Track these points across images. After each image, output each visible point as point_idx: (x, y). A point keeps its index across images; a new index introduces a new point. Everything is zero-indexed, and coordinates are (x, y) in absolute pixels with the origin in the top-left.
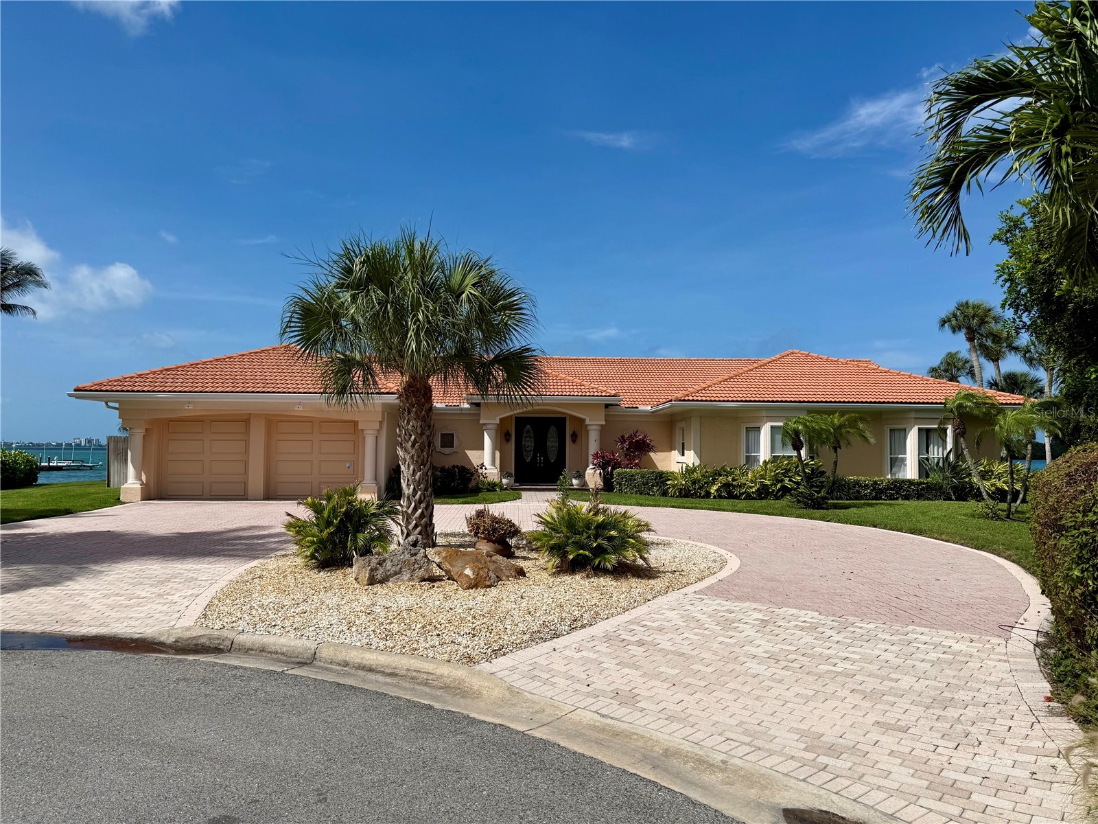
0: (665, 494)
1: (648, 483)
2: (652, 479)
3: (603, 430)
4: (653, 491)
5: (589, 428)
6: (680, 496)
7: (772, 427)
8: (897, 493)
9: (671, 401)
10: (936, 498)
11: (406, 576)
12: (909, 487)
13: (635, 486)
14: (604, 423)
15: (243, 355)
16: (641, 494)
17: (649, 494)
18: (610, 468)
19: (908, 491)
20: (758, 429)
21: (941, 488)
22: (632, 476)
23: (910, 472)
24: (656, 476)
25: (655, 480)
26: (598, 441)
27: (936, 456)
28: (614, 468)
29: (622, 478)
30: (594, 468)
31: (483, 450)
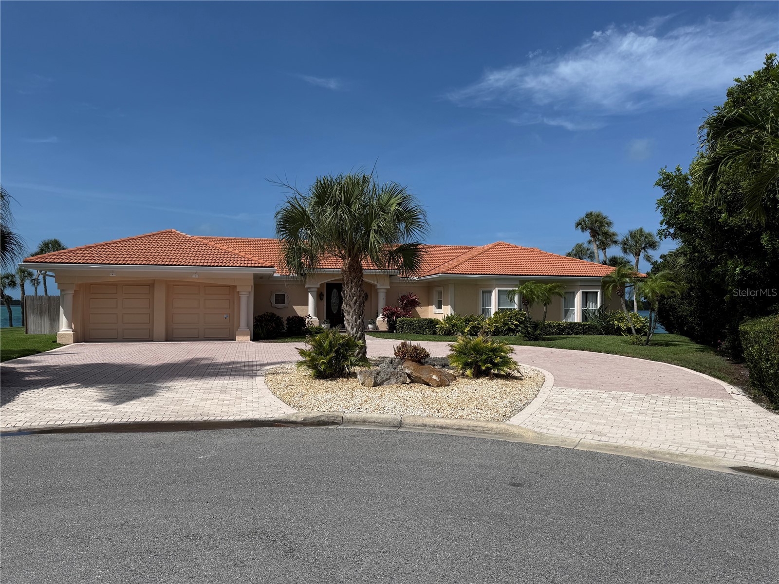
0: (435, 333)
1: (422, 327)
2: (425, 324)
3: (388, 292)
4: (426, 332)
5: (378, 290)
6: (445, 334)
7: (499, 291)
8: (571, 331)
9: (439, 273)
10: (594, 334)
11: (393, 381)
12: (578, 327)
13: (413, 329)
14: (389, 287)
15: (141, 237)
16: (418, 333)
17: (423, 334)
18: (394, 318)
19: (578, 329)
20: (490, 292)
21: (596, 327)
22: (411, 322)
23: (577, 317)
24: (428, 322)
25: (427, 324)
26: (385, 299)
27: (591, 308)
28: (397, 317)
29: (404, 324)
30: (383, 317)
31: (308, 305)
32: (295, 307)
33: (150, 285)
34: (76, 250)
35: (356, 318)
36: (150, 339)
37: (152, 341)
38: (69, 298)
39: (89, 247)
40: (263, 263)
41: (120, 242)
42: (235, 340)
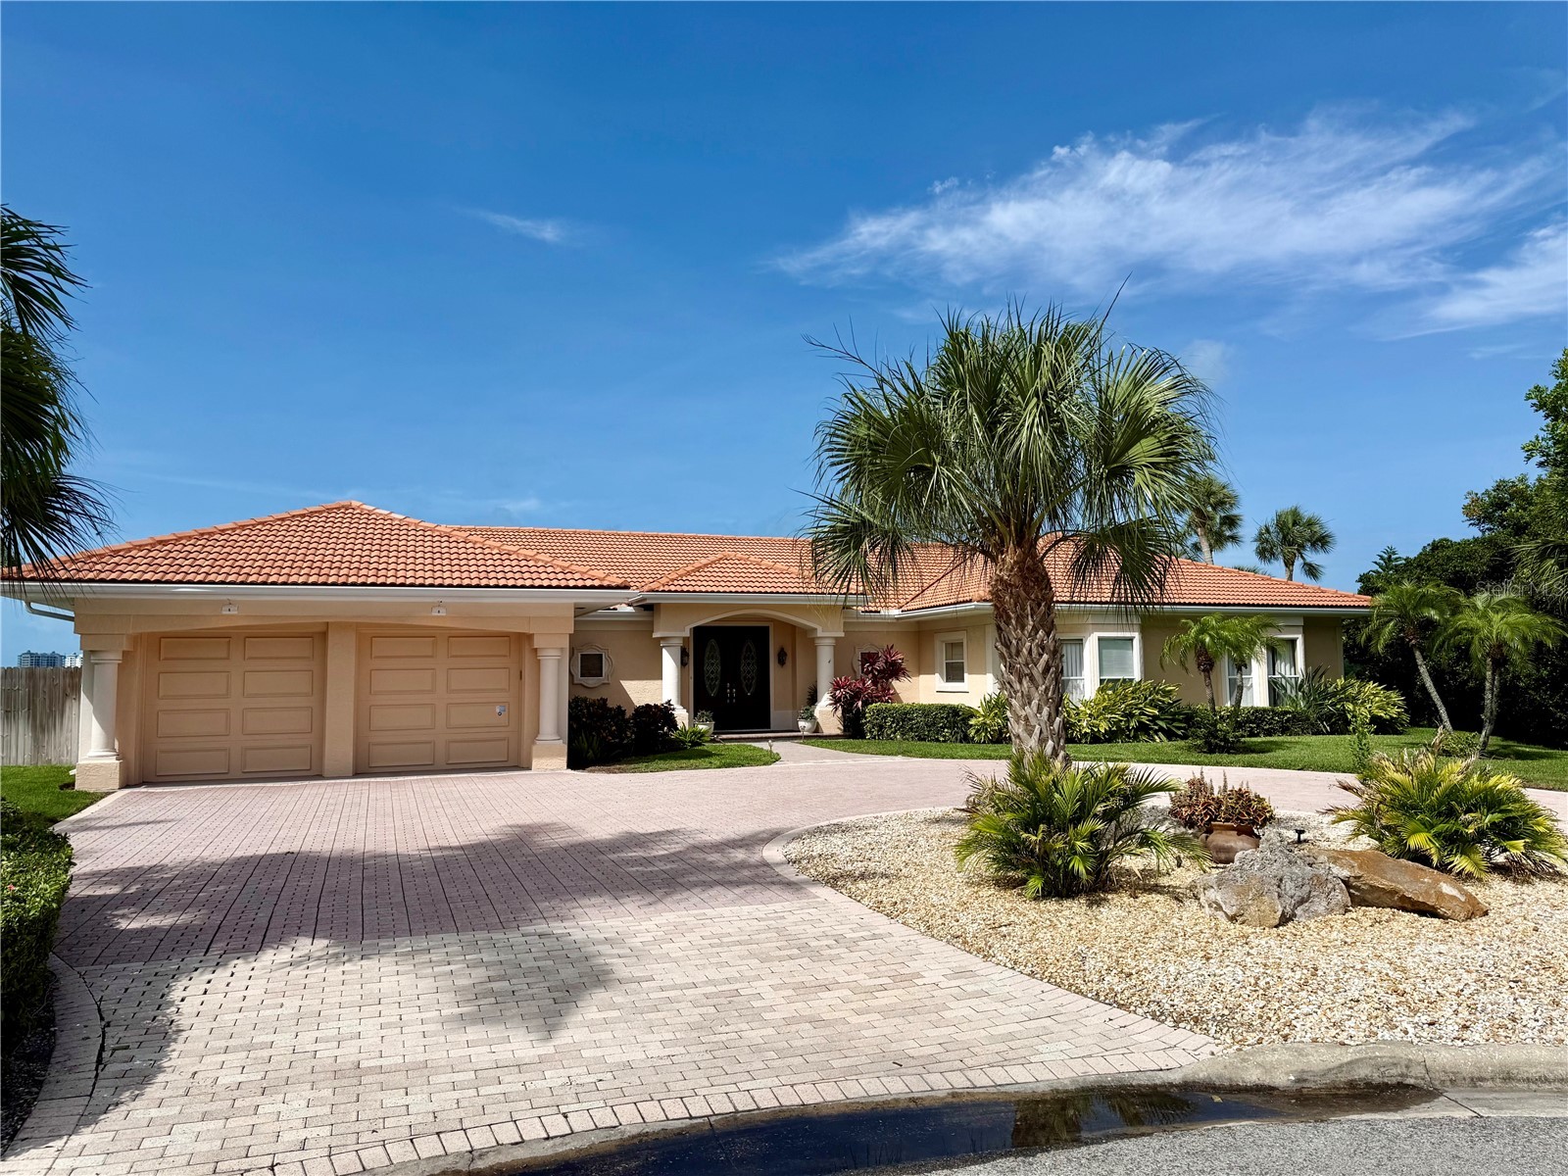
0: (966, 739)
1: (934, 724)
2: (942, 718)
3: (839, 646)
4: (944, 736)
5: (817, 641)
6: (992, 742)
7: (1100, 639)
8: (1258, 727)
9: (971, 601)
10: (1304, 732)
12: (1272, 719)
13: (911, 729)
14: (842, 635)
16: (924, 740)
17: (937, 740)
18: (860, 703)
19: (1272, 723)
20: (1080, 642)
21: (1308, 718)
22: (906, 714)
23: (1257, 696)
24: (949, 713)
25: (946, 718)
26: (832, 662)
27: (1293, 676)
28: (866, 704)
29: (886, 717)
31: (660, 677)
32: (626, 684)
33: (317, 636)
34: (129, 550)
35: (1050, 714)
36: (314, 772)
37: (320, 776)
38: (108, 673)
39: (160, 542)
40: (603, 579)
41: (234, 529)
42: (529, 769)
